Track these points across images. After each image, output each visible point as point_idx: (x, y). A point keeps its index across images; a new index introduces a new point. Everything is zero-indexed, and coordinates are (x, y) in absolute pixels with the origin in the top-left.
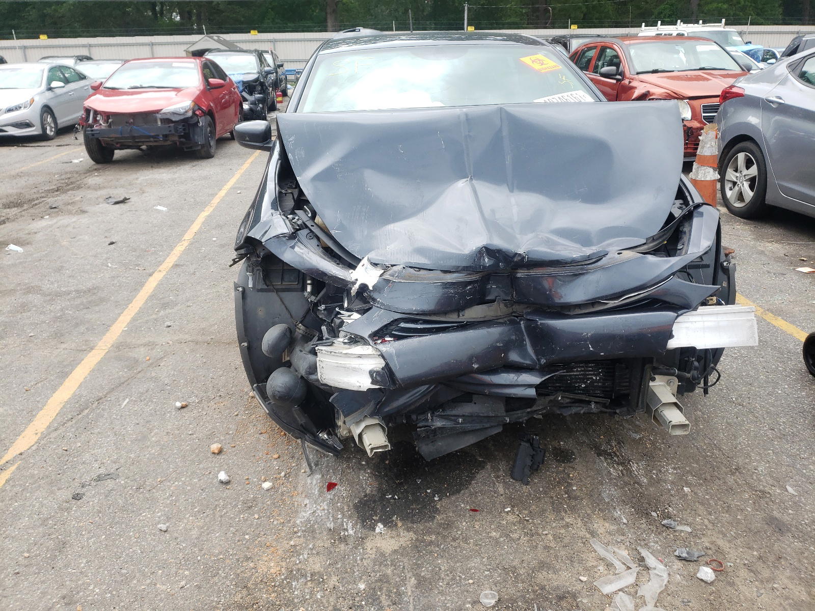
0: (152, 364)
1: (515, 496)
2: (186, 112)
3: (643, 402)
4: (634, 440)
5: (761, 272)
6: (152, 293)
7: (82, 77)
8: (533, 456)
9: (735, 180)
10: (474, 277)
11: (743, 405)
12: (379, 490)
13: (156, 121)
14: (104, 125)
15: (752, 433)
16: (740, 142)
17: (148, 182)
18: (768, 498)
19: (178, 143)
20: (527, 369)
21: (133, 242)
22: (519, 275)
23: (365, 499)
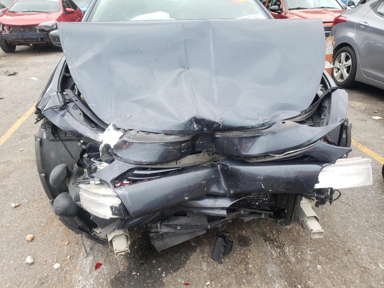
0: (5, 176)
1: (213, 272)
2: (53, 26)
3: (295, 217)
4: (287, 230)
5: (354, 119)
6: (17, 129)
7: (3, 6)
8: (225, 247)
9: (339, 67)
10: (186, 138)
11: (349, 204)
12: (128, 268)
13: (36, 30)
14: (8, 32)
15: (356, 225)
16: (342, 47)
17: (31, 64)
18: (369, 272)
19: (49, 43)
20: (222, 196)
21: (14, 98)
22: (217, 136)
23: (119, 275)
